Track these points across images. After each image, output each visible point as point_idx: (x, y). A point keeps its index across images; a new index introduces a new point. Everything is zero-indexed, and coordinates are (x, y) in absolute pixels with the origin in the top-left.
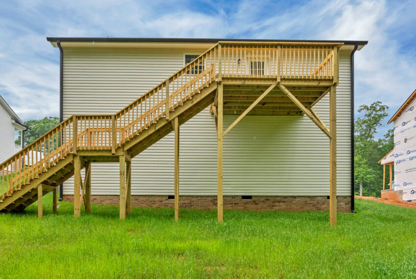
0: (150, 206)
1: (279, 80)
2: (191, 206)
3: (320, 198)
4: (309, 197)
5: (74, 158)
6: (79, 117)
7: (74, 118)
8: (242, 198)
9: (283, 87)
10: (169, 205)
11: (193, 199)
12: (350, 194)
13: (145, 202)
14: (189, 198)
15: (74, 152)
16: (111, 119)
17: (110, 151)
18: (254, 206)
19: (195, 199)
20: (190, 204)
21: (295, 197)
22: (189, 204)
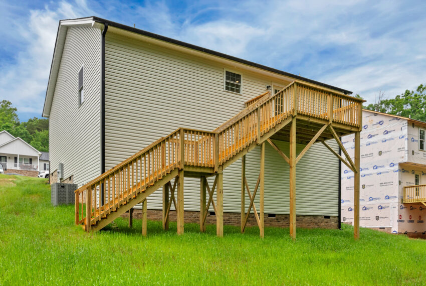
0: (194, 222)
1: (331, 122)
2: (229, 223)
3: (320, 217)
4: (313, 216)
5: (179, 173)
6: (186, 131)
7: (182, 131)
8: (269, 216)
9: (332, 128)
10: (211, 221)
11: (231, 216)
12: (337, 215)
13: (190, 218)
14: (228, 214)
15: (182, 167)
16: (214, 136)
17: (213, 168)
18: (277, 223)
19: (232, 216)
20: (229, 220)
21: (304, 216)
22: (227, 220)
